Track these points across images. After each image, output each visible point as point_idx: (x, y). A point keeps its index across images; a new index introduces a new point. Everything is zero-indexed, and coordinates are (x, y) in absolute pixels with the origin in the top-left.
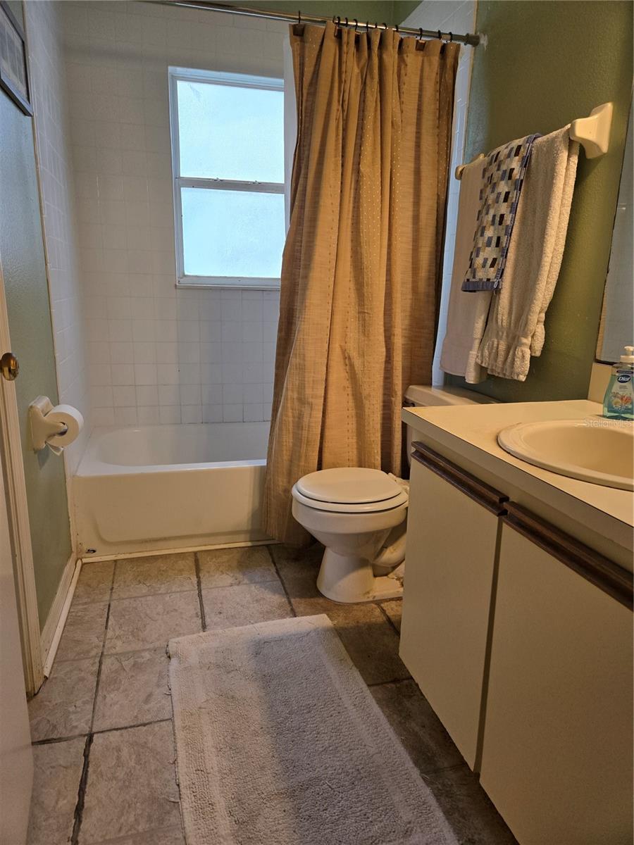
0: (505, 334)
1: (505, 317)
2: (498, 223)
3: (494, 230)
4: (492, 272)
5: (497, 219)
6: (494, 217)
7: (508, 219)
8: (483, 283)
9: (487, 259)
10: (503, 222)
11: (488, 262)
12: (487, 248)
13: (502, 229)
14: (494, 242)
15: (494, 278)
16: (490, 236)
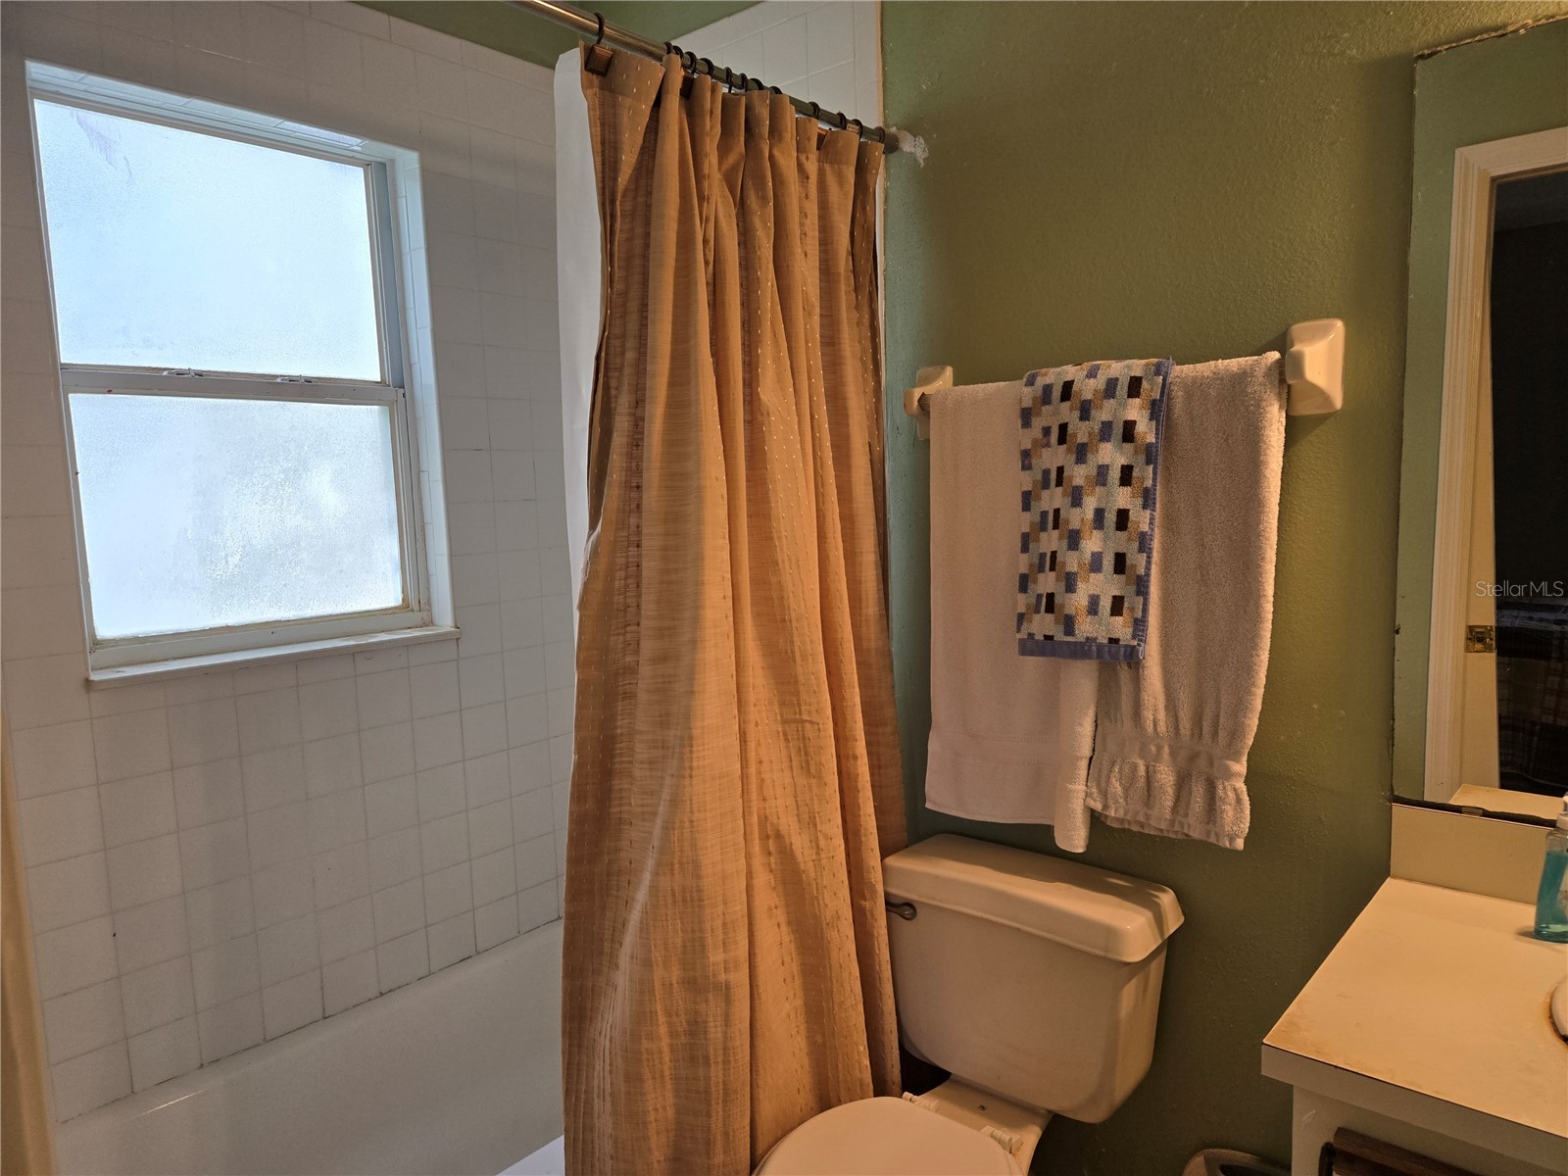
0: (1166, 750)
1: (1162, 715)
2: (1113, 526)
3: (1106, 539)
4: (1120, 627)
5: (1111, 518)
6: (1099, 513)
7: (1141, 519)
8: (1100, 646)
9: (1098, 596)
10: (1129, 525)
11: (1101, 603)
12: (1092, 575)
13: (1129, 539)
14: (1108, 562)
15: (1129, 637)
16: (1096, 550)
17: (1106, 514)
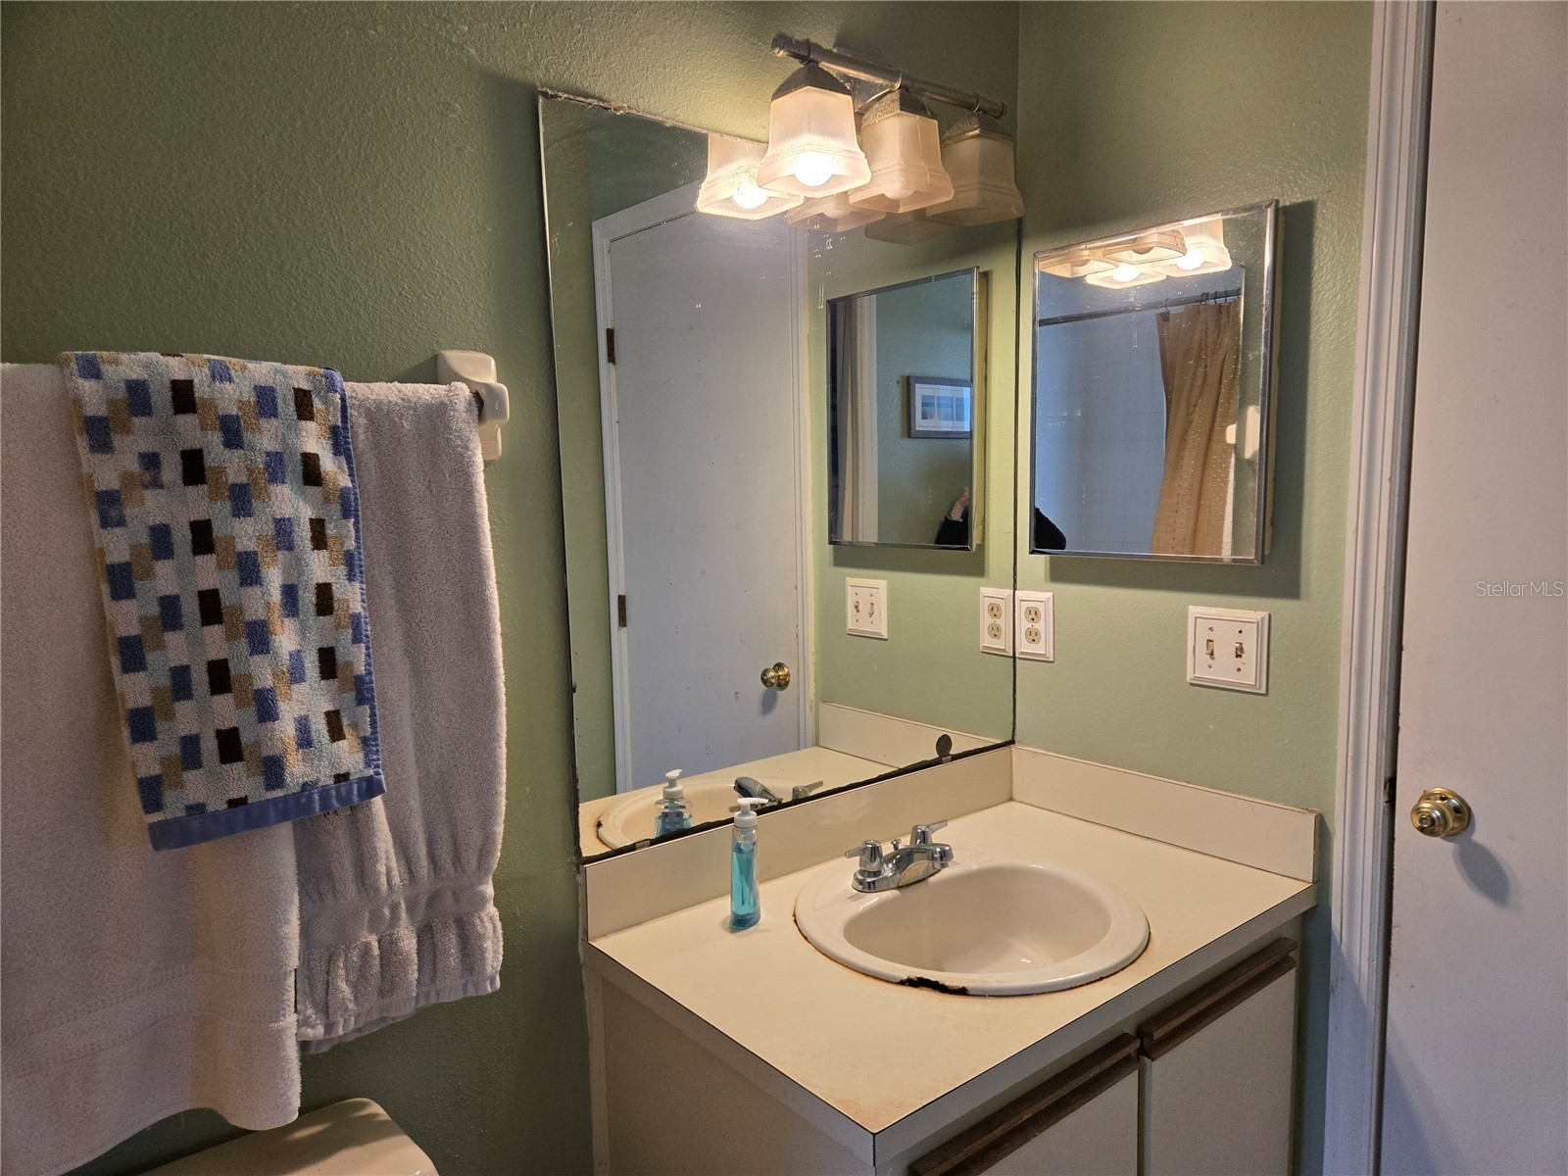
0: (403, 907)
1: (393, 862)
2: (312, 609)
3: (303, 632)
4: (346, 754)
5: (308, 598)
6: (290, 593)
7: (351, 597)
8: (325, 792)
9: (306, 718)
10: (336, 605)
11: (314, 727)
12: (295, 687)
13: (338, 627)
14: (311, 665)
15: (361, 766)
16: (293, 649)
17: (301, 592)
